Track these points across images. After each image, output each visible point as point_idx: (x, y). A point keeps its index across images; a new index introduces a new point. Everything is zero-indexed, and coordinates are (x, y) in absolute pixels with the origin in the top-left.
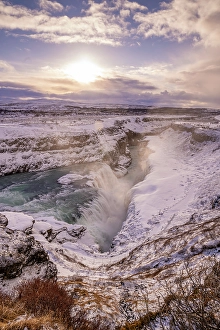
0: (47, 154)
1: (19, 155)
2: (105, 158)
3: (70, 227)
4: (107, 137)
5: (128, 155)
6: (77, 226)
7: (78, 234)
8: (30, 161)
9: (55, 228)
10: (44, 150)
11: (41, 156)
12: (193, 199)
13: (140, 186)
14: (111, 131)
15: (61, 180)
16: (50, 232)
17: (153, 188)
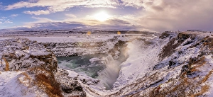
0: (85, 49)
1: (75, 49)
2: (110, 52)
3: (93, 79)
4: (110, 42)
5: (119, 50)
6: (96, 80)
7: (96, 83)
8: (79, 51)
9: (87, 79)
10: (85, 47)
11: (83, 50)
12: (146, 67)
13: (124, 63)
14: (112, 40)
15: (90, 60)
16: (84, 80)
17: (130, 64)
